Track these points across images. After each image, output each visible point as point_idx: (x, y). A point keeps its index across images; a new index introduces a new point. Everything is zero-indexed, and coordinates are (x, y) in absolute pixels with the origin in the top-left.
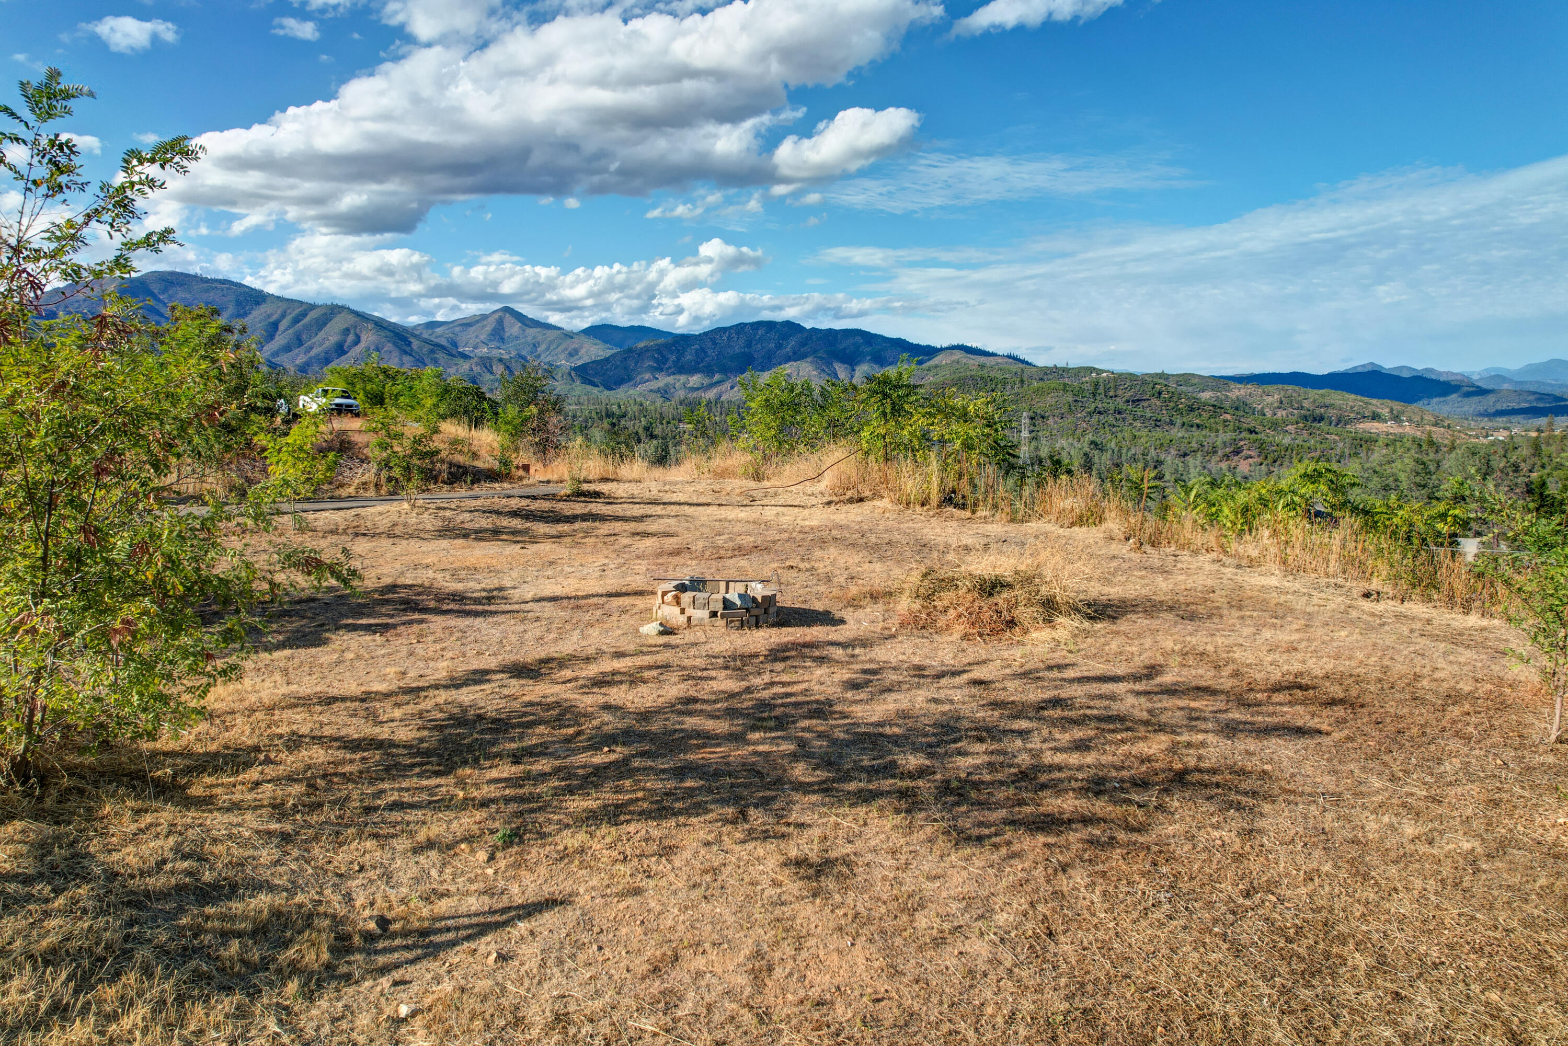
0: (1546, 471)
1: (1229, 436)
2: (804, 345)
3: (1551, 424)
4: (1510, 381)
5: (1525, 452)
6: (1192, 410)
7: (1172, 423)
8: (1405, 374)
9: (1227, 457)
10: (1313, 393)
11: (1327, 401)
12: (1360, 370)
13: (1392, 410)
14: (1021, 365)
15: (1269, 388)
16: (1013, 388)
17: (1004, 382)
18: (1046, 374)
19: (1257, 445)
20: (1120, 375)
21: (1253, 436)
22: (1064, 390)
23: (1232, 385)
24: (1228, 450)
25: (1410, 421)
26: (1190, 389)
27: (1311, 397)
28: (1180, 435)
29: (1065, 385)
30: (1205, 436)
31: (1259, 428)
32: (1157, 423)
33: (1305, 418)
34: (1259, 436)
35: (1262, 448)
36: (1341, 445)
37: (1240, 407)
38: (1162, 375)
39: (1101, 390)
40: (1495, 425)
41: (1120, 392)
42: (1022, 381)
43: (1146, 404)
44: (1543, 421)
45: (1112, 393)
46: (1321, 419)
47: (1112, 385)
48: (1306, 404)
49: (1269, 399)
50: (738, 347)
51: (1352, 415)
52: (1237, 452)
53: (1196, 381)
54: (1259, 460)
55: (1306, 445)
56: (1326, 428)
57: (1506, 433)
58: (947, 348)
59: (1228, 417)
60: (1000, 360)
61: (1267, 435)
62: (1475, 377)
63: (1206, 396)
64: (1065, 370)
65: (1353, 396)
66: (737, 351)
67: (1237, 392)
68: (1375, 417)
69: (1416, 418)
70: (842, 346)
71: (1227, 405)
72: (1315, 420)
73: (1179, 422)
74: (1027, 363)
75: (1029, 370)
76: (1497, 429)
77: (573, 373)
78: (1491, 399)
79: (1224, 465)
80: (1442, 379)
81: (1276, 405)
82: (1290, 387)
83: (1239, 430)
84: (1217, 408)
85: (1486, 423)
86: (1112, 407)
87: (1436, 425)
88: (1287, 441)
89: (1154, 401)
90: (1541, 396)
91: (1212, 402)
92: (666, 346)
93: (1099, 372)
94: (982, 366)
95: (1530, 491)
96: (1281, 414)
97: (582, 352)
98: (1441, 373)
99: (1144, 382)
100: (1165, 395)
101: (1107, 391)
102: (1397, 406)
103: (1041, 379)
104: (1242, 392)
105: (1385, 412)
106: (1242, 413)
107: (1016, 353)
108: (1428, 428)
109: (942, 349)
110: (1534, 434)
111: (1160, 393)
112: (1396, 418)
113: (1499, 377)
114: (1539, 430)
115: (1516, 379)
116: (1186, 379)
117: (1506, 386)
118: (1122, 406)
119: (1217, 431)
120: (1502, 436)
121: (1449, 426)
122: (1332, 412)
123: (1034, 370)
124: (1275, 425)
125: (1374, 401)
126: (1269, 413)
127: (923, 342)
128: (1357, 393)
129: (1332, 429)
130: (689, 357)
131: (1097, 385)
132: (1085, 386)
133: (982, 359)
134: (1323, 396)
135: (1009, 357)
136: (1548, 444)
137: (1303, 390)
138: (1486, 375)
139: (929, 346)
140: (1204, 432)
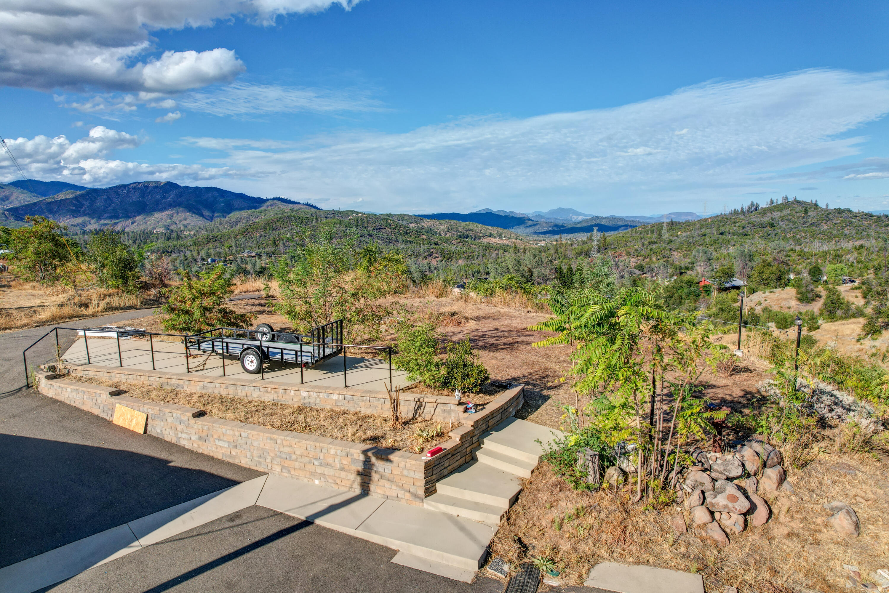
0: (561, 260)
1: (426, 247)
2: (181, 196)
3: (561, 238)
4: (544, 217)
5: (552, 251)
6: (407, 233)
7: (397, 241)
8: (502, 214)
9: (426, 258)
10: (463, 224)
11: (470, 228)
12: (483, 212)
13: (498, 232)
14: (315, 210)
15: (442, 221)
16: (312, 223)
17: (307, 219)
18: (329, 214)
19: (439, 251)
20: (369, 215)
21: (437, 246)
22: (340, 223)
23: (425, 220)
24: (426, 254)
25: (506, 237)
26: (405, 222)
27: (463, 225)
28: (402, 247)
29: (341, 221)
30: (414, 247)
31: (440, 242)
32: (390, 241)
33: (460, 236)
34: (440, 247)
35: (442, 253)
36: (477, 249)
37: (429, 231)
38: (390, 215)
39: (360, 223)
40: (540, 238)
41: (370, 225)
42: (317, 219)
43: (383, 231)
44: (557, 237)
45: (365, 225)
46: (467, 237)
47: (366, 221)
48: (460, 229)
49: (443, 227)
50: (135, 197)
51: (481, 235)
52: (430, 255)
53: (407, 218)
54: (441, 259)
55: (462, 250)
56: (470, 241)
57: (544, 242)
58: (270, 199)
59: (424, 237)
60: (302, 206)
61: (444, 246)
62: (530, 216)
63: (412, 225)
64: (339, 212)
65: (480, 225)
66: (134, 200)
67: (428, 223)
68: (491, 235)
69: (508, 236)
70: (205, 198)
71: (423, 230)
72: (464, 237)
73: (401, 240)
74: (318, 209)
75: (319, 212)
76: (541, 241)
77: (6, 213)
78: (537, 227)
79: (425, 262)
80: (518, 216)
81: (446, 230)
82: (452, 221)
83: (430, 243)
84: (419, 232)
85: (536, 238)
86: (366, 232)
87: (516, 239)
88: (453, 249)
89: (387, 229)
90: (556, 226)
91: (416, 229)
92: (81, 196)
93: (357, 213)
94: (292, 210)
95: (557, 272)
96: (449, 234)
97: (12, 198)
98: (517, 214)
99: (382, 219)
100: (393, 226)
101: (363, 224)
102: (500, 230)
103: (326, 218)
104: (430, 224)
105: (495, 233)
106: (430, 235)
107: (310, 202)
108: (514, 240)
109: (267, 200)
110: (555, 243)
111: (390, 225)
112: (500, 236)
113: (540, 216)
114: (556, 241)
115: (547, 217)
116: (402, 217)
117: (543, 220)
118: (371, 232)
119: (420, 244)
120: (542, 244)
121: (522, 240)
122: (472, 234)
123: (322, 212)
124: (446, 241)
125: (490, 228)
126: (443, 235)
127: (256, 196)
128: (482, 224)
129: (473, 242)
130: (99, 203)
131: (357, 220)
132: (352, 222)
133: (292, 206)
134: (467, 225)
135: (307, 204)
136: (560, 248)
137: (458, 222)
138: (534, 214)
139: (259, 198)
140: (414, 245)
